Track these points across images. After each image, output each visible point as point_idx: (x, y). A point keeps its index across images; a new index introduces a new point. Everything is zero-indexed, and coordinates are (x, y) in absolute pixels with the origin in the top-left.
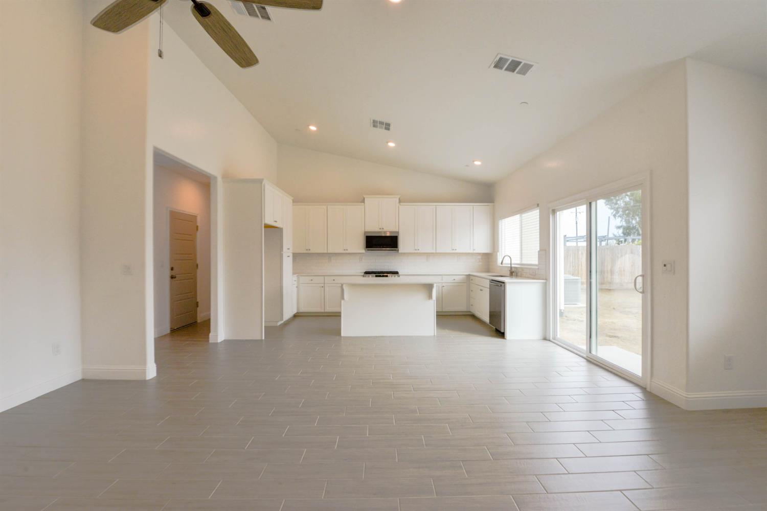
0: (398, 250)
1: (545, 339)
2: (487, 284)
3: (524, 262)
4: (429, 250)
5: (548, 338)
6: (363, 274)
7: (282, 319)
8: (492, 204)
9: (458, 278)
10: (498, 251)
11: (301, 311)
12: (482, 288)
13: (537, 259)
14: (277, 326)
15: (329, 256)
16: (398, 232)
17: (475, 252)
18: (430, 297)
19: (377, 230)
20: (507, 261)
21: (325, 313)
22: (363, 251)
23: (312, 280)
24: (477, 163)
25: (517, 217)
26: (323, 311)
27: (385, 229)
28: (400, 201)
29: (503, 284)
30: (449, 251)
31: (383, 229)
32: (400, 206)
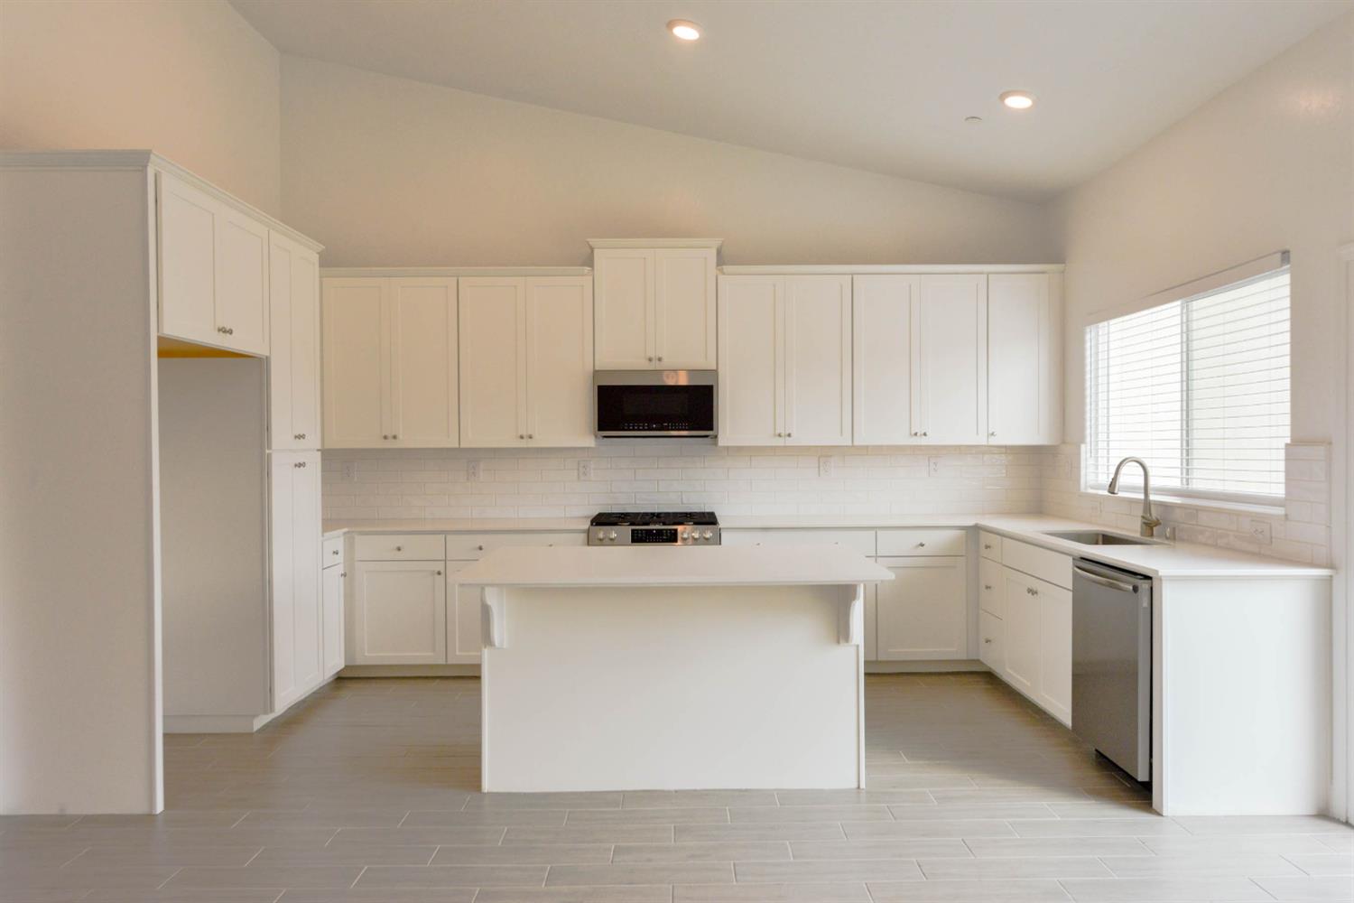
0: (716, 437)
1: (1324, 814)
2: (1064, 572)
3: (1198, 485)
4: (827, 434)
5: (1339, 809)
6: (586, 525)
7: (272, 710)
8: (1058, 267)
9: (935, 540)
10: (1082, 440)
11: (360, 661)
12: (1036, 585)
13: (1282, 477)
14: (251, 734)
15: (468, 460)
16: (715, 374)
17: (994, 441)
18: (841, 632)
19: (638, 363)
20: (1131, 478)
21: (446, 666)
22: (589, 441)
23: (399, 548)
24: (1018, 102)
25: (1172, 310)
26: (441, 661)
27: (668, 362)
28: (721, 260)
29: (1144, 585)
30: (902, 439)
31: (660, 359)
32: (721, 277)
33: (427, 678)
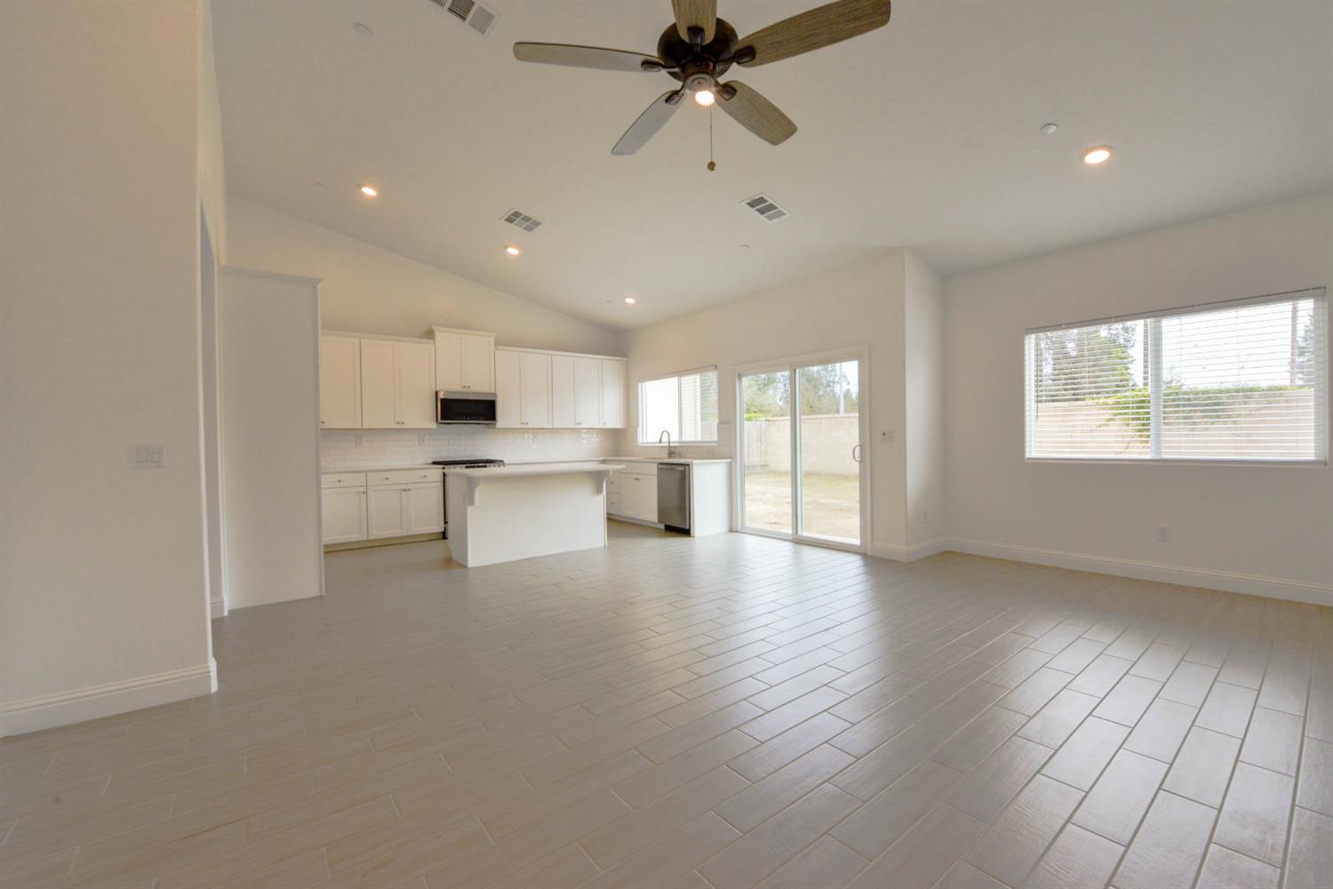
0: (496, 424)
1: (731, 531)
2: (651, 469)
3: (684, 439)
4: (542, 423)
5: (735, 529)
8: (625, 359)
10: (638, 426)
12: (638, 477)
13: (717, 435)
16: (495, 395)
17: (605, 427)
19: (459, 388)
21: (368, 541)
22: (434, 425)
23: (340, 481)
24: (630, 301)
25: (674, 380)
26: (365, 539)
27: (472, 389)
28: (497, 343)
29: (687, 467)
31: (469, 387)
32: (497, 352)
33: (349, 550)
